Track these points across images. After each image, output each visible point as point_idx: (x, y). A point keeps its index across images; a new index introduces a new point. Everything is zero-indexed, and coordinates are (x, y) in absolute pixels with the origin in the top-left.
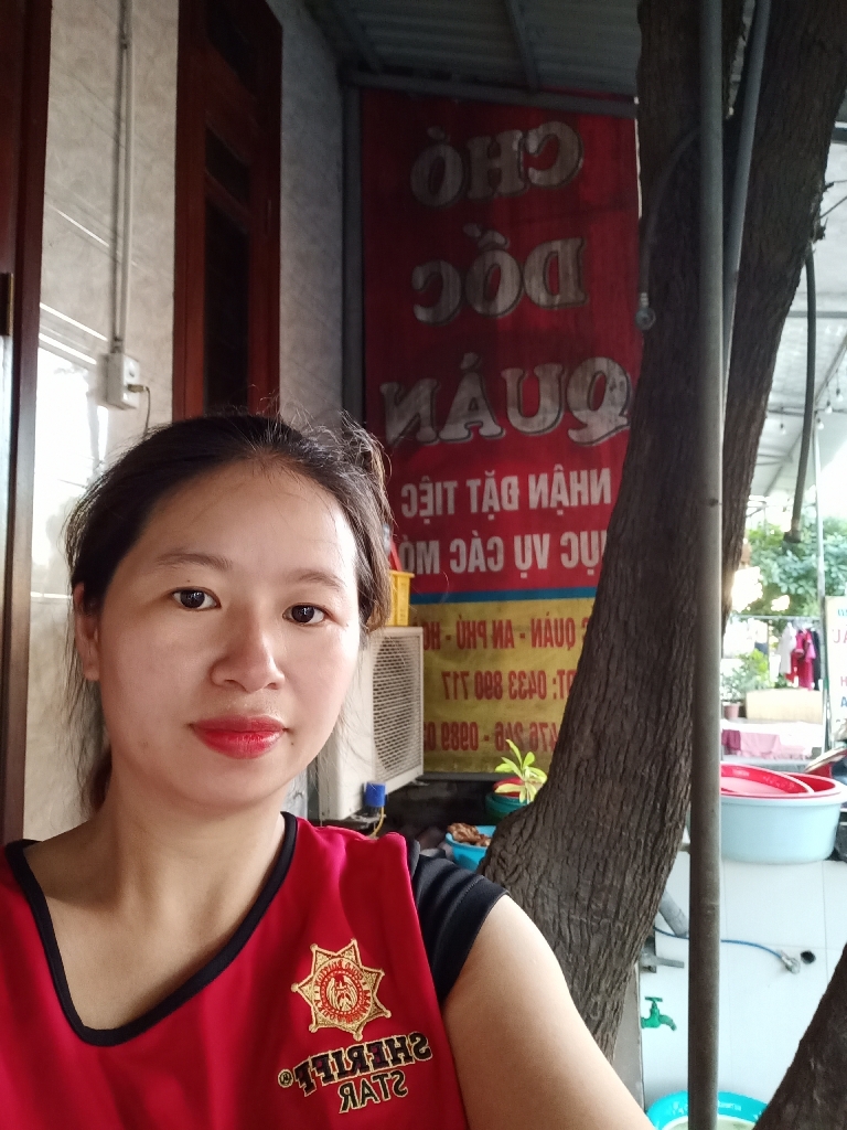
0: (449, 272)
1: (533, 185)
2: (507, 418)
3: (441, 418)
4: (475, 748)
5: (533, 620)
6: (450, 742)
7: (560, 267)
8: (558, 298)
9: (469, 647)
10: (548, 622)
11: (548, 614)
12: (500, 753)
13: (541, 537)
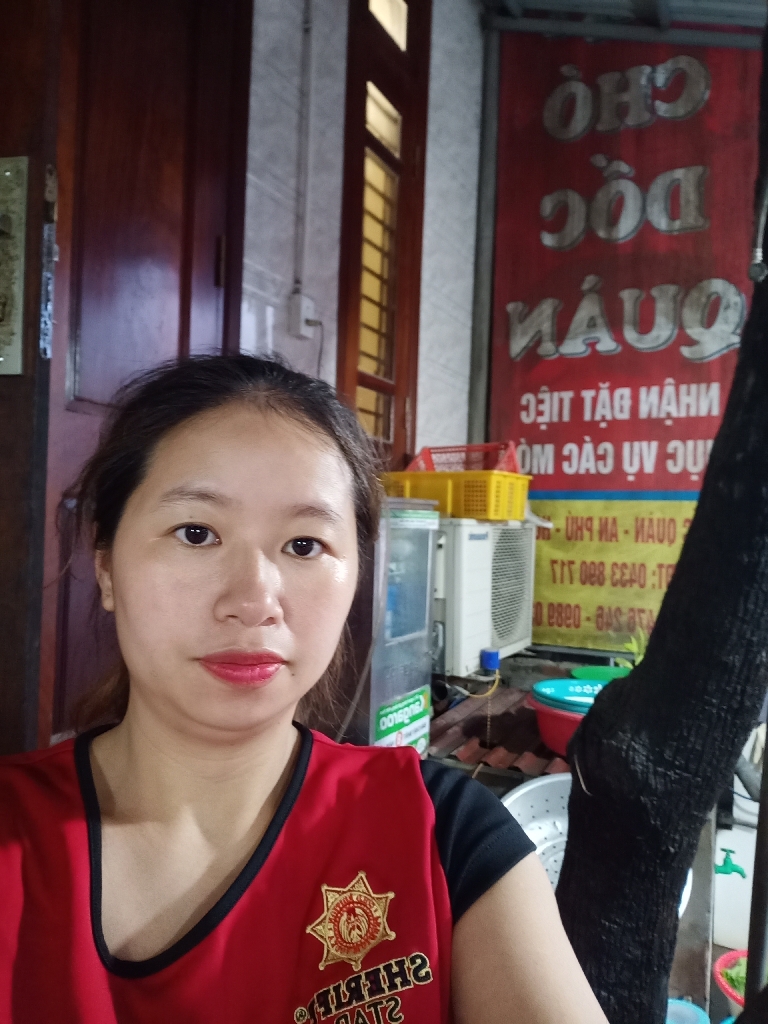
0: (575, 201)
1: (659, 117)
2: (623, 334)
3: (560, 334)
4: (577, 626)
5: (637, 519)
6: (554, 620)
7: (682, 195)
8: (677, 224)
9: (576, 539)
10: (651, 520)
11: (651, 513)
12: (600, 633)
13: (649, 445)
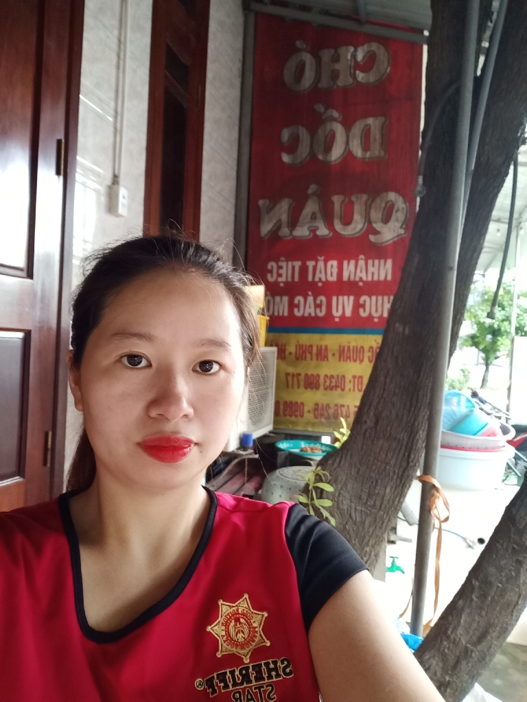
0: (304, 133)
1: (359, 83)
2: (333, 225)
3: (293, 223)
4: (302, 416)
5: (340, 346)
6: (287, 412)
7: (371, 135)
8: (368, 154)
9: (302, 359)
10: (349, 347)
11: (349, 343)
12: (316, 420)
13: (349, 298)
